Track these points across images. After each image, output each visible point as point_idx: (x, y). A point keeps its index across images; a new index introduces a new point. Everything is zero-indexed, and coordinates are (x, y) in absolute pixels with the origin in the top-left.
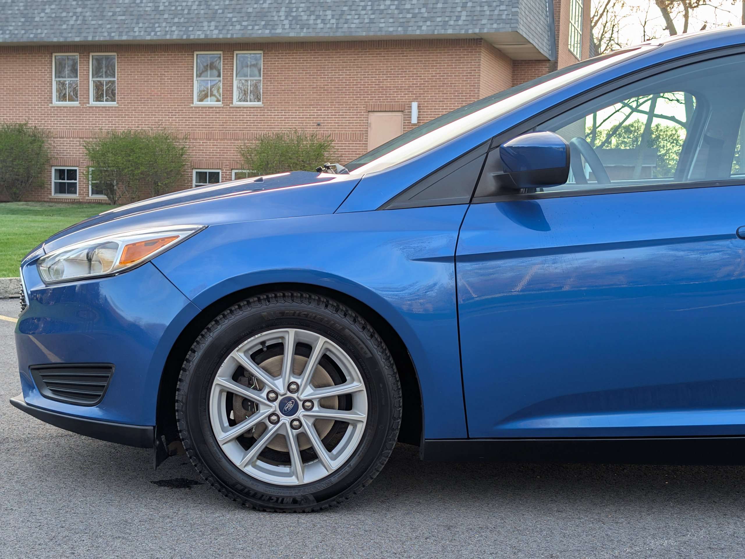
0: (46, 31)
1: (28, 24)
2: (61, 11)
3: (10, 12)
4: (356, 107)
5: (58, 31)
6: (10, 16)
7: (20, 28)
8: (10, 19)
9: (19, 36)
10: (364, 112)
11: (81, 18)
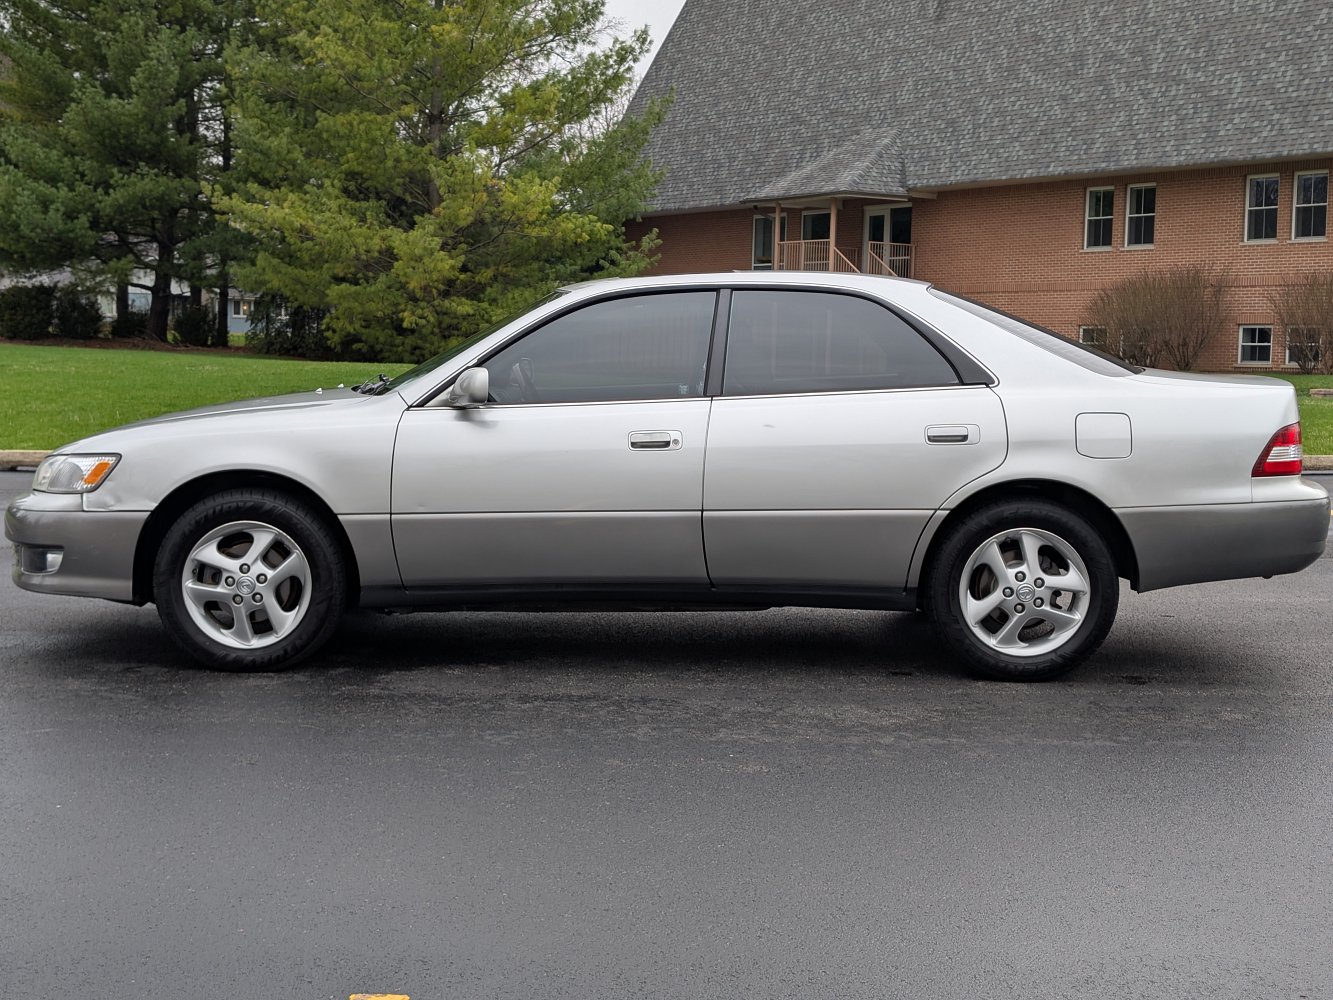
0: (1230, 148)
1: (1209, 140)
2: (1252, 119)
3: (1189, 126)
5: (1247, 147)
6: (1188, 132)
7: (1199, 146)
8: (1188, 136)
9: (1197, 157)
11: (1276, 127)
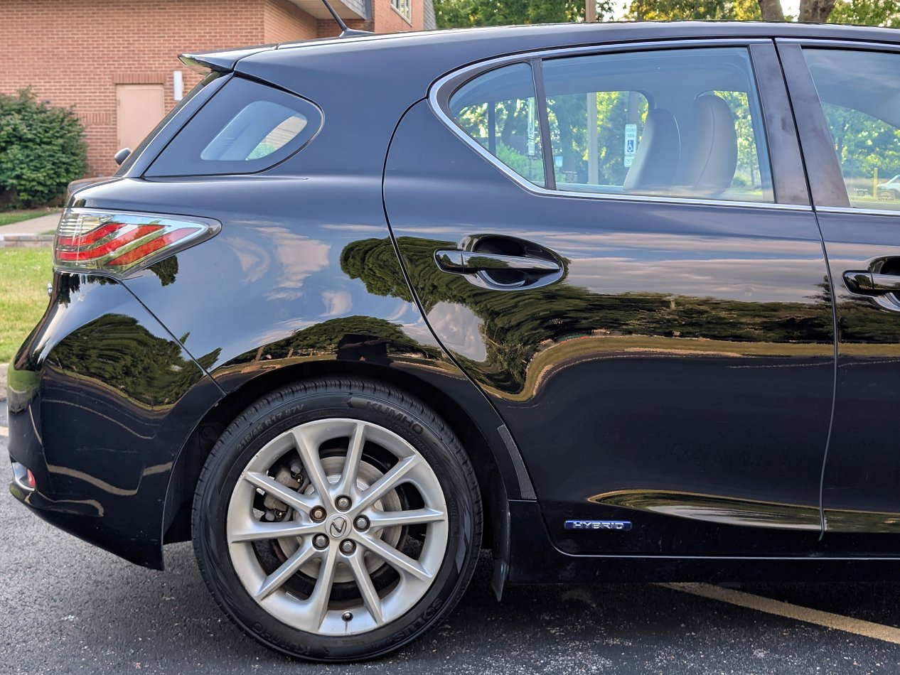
4: (99, 78)
10: (110, 85)
